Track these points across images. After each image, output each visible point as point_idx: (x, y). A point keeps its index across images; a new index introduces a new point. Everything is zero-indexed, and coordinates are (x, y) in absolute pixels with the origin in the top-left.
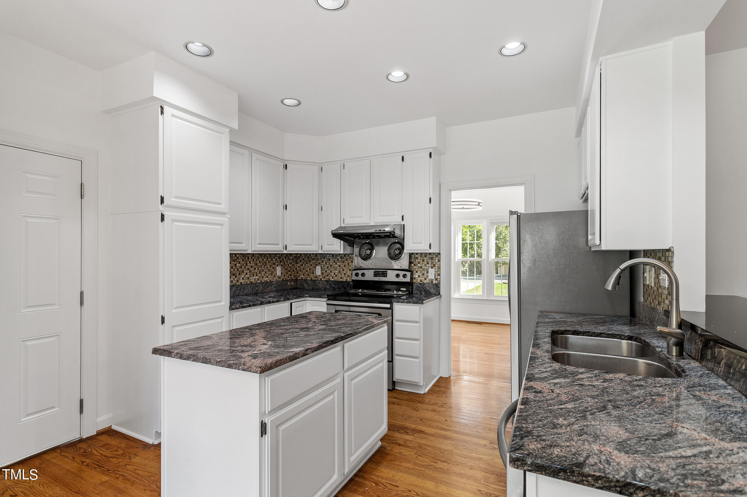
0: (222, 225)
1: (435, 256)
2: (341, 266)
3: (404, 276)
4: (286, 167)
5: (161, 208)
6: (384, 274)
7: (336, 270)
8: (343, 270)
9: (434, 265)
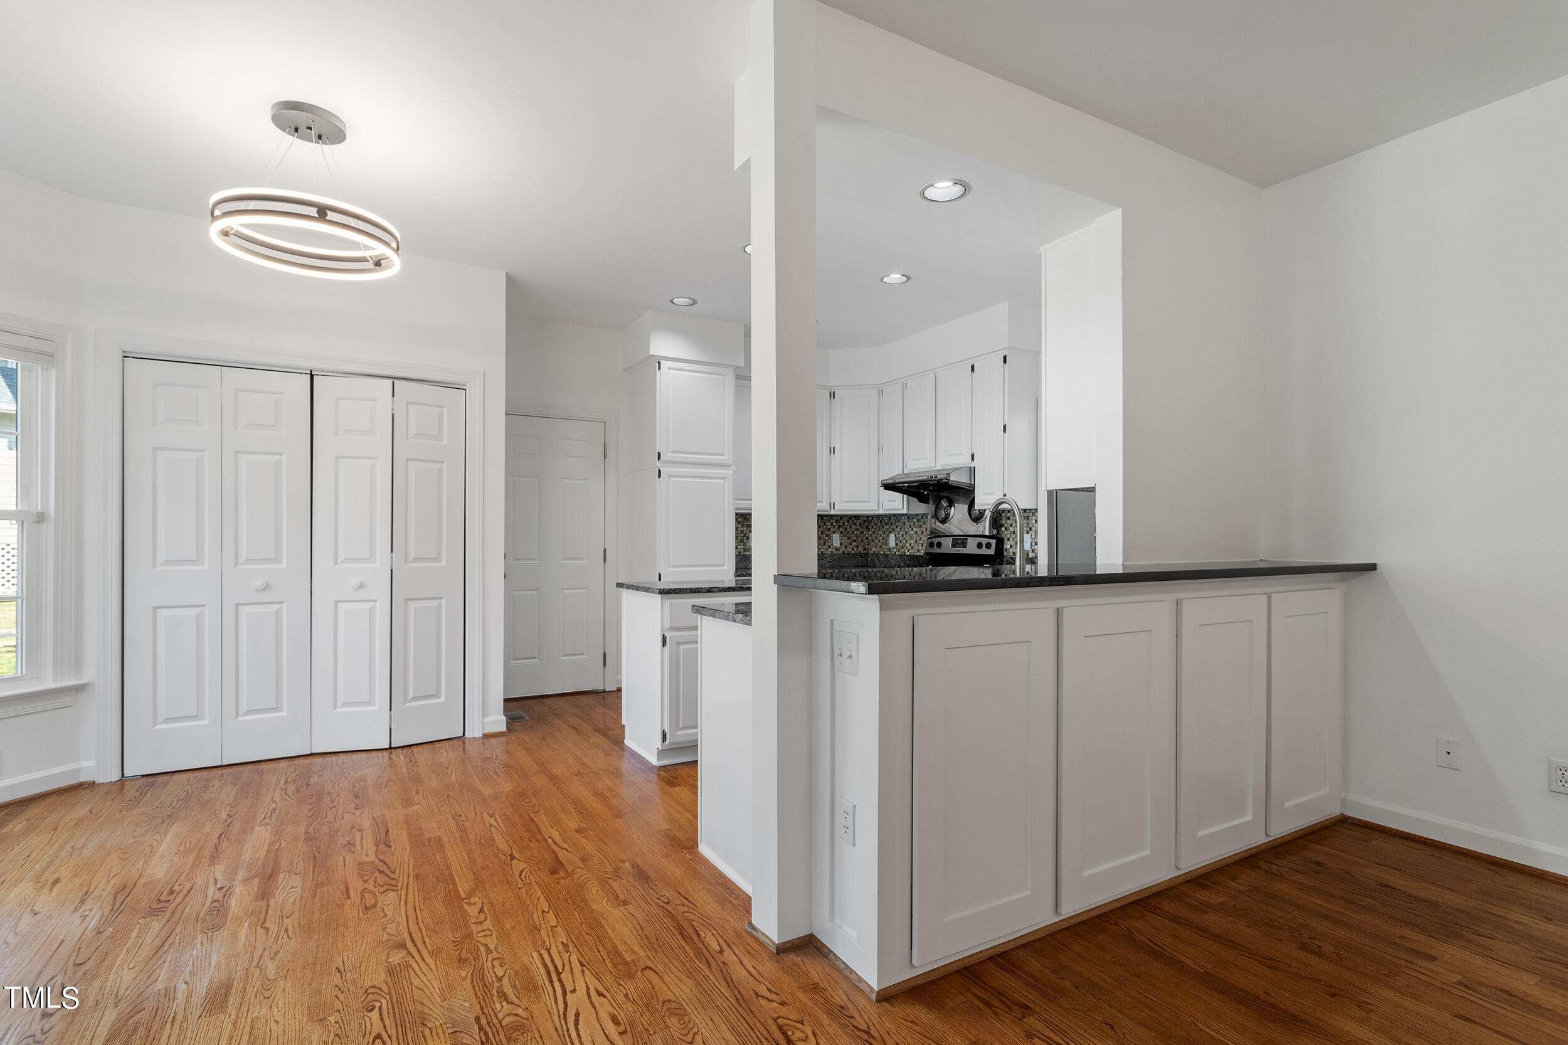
0: (724, 478)
1: (1031, 514)
2: (918, 533)
3: (988, 546)
4: (832, 395)
5: (658, 464)
6: (964, 545)
7: (912, 539)
8: (920, 539)
9: (1030, 529)
